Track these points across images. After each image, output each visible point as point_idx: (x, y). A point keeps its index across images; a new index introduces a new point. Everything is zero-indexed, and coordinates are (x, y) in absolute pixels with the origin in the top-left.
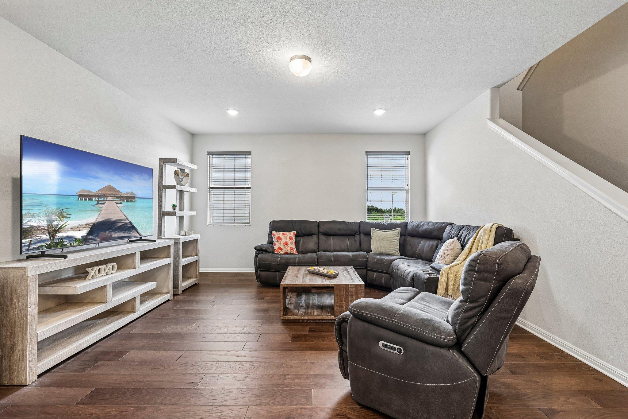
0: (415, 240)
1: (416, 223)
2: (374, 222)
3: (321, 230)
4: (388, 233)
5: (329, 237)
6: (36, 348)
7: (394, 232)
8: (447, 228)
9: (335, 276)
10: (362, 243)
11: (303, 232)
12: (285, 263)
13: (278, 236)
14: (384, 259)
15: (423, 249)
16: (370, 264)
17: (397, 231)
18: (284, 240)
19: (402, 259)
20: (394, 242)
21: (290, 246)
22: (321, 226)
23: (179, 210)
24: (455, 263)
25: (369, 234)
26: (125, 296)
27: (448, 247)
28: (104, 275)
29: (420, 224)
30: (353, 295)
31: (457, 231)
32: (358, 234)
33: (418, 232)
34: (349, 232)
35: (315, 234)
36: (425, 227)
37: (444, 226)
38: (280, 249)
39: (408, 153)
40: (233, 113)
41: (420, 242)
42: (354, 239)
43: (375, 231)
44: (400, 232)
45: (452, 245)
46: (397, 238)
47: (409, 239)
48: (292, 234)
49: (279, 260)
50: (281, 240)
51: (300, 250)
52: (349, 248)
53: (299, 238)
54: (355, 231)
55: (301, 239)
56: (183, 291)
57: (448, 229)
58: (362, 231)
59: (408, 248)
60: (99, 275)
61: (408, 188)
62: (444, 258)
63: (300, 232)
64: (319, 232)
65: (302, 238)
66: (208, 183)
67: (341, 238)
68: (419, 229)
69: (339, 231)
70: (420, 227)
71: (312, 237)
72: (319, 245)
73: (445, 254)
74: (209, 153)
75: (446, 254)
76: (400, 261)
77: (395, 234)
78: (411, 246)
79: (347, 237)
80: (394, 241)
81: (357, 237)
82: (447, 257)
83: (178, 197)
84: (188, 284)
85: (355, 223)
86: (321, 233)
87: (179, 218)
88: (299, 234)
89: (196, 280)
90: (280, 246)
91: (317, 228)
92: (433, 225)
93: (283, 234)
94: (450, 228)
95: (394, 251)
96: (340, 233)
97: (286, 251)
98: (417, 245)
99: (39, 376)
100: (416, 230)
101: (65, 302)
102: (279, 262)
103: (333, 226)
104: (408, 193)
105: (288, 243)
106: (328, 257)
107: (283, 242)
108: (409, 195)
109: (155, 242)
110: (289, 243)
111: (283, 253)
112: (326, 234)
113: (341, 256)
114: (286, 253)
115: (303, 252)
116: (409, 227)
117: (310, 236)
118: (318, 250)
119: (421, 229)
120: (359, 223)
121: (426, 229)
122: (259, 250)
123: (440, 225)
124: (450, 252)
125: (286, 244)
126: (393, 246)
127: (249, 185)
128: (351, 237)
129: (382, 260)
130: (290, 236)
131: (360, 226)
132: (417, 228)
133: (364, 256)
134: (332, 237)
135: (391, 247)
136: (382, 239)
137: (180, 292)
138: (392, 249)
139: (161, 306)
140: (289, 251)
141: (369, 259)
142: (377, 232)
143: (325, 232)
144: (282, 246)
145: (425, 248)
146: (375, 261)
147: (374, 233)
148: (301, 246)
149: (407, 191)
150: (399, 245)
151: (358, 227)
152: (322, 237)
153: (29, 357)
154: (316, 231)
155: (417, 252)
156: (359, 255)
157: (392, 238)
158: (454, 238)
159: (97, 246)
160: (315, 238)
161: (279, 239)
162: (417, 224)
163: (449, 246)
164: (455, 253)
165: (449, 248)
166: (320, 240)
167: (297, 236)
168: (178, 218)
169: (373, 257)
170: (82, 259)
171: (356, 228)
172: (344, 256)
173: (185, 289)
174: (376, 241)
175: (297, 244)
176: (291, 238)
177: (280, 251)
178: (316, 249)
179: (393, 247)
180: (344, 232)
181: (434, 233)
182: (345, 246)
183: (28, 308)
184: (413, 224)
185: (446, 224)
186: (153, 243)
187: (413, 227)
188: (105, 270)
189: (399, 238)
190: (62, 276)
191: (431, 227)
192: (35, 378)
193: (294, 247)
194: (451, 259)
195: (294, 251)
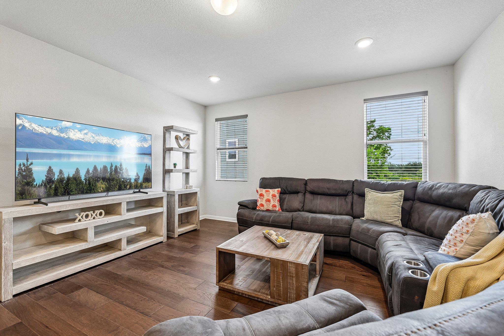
0: (428, 208)
1: (429, 184)
2: (373, 182)
3: (308, 189)
4: (386, 196)
5: (315, 196)
6: (11, 274)
7: (394, 196)
8: (477, 194)
9: (283, 246)
10: (354, 205)
11: (289, 189)
12: (260, 220)
13: (261, 192)
14: (371, 229)
15: (436, 223)
16: (353, 233)
17: (400, 193)
18: (266, 197)
19: (396, 234)
20: (393, 208)
21: (272, 203)
22: (308, 184)
23: (185, 168)
24: (469, 260)
25: (362, 195)
26: (110, 237)
27: (463, 228)
28: (91, 219)
29: (435, 185)
30: (292, 277)
31: (494, 200)
32: (350, 194)
33: (431, 196)
34: (339, 192)
35: (300, 192)
36: (441, 191)
37: (474, 190)
38: (262, 205)
39: (425, 93)
40: (215, 79)
41: (433, 211)
42: (345, 200)
43: (370, 192)
44: (403, 196)
45: (471, 226)
46: (399, 202)
47: (418, 204)
48: (276, 191)
49: (255, 216)
50: (263, 197)
51: (285, 207)
52: (337, 209)
53: (284, 196)
54: (346, 191)
55: (287, 197)
56: (179, 235)
57: (480, 195)
58: (355, 191)
59: (415, 217)
60: (100, 217)
61: (426, 138)
62: (455, 245)
63: (286, 190)
64: (306, 190)
65: (288, 195)
66: (216, 145)
67: (329, 197)
68: (432, 193)
69: (327, 190)
70: (434, 191)
71: (298, 196)
72: (305, 204)
73: (457, 239)
74: (217, 120)
75: (459, 239)
76: (390, 235)
77: (396, 197)
78: (419, 216)
79: (338, 198)
80: (393, 206)
81: (349, 198)
82: (460, 245)
83: (185, 158)
84: (186, 230)
85: (348, 181)
86: (308, 191)
87: (186, 174)
88: (286, 192)
89: (196, 226)
90: (262, 203)
91: (303, 186)
92: (455, 188)
93: (266, 191)
94: (484, 194)
95: (392, 219)
96: (329, 193)
97: (268, 208)
98: (427, 215)
99: (14, 296)
100: (428, 193)
101: (72, 237)
102: (254, 219)
103: (321, 184)
104: (426, 145)
105: (270, 200)
106: (304, 219)
107: (265, 199)
108: (428, 147)
109: (147, 194)
110: (272, 200)
111: (265, 209)
112: (313, 193)
113: (319, 219)
114: (268, 210)
115: (287, 211)
116: (419, 189)
117: (296, 194)
118: (302, 209)
119: (435, 193)
120: (354, 181)
121: (443, 194)
122: (242, 205)
123: (467, 189)
124: (465, 237)
125: (268, 201)
126: (392, 213)
127: (246, 145)
128: (342, 197)
129: (369, 230)
130: (274, 193)
131: (353, 186)
132: (429, 192)
133: (347, 222)
134: (319, 196)
135: (388, 214)
136: (376, 202)
137: (176, 236)
138: (390, 217)
139: (152, 247)
140: (271, 208)
141: (354, 227)
142: (372, 194)
143: (312, 190)
144: (264, 202)
145: (439, 221)
146: (360, 230)
147: (369, 195)
148: (285, 203)
149: (425, 142)
150: (400, 211)
151: (351, 186)
152: (308, 196)
153: (4, 281)
154: (302, 188)
155: (427, 225)
156: (342, 220)
157: (390, 202)
158: (487, 211)
159: (107, 195)
160: (300, 196)
161: (261, 196)
162: (430, 186)
163: (464, 226)
164: (477, 239)
165: (464, 230)
166: (305, 199)
167: (281, 193)
168: (184, 175)
169: (359, 225)
170: (60, 206)
171: (348, 187)
172: (323, 219)
173: (182, 233)
174: (370, 204)
175: (281, 201)
176: (274, 196)
177: (262, 208)
178: (300, 208)
179: (391, 215)
180: (333, 192)
181: (455, 201)
182: (333, 207)
183: (3, 244)
184: (425, 185)
185: (478, 188)
186: (146, 194)
187: (424, 189)
188: (92, 215)
189: (402, 202)
190: (69, 217)
191: (450, 191)
192: (10, 297)
193: (277, 204)
194: (468, 248)
195: (278, 208)
